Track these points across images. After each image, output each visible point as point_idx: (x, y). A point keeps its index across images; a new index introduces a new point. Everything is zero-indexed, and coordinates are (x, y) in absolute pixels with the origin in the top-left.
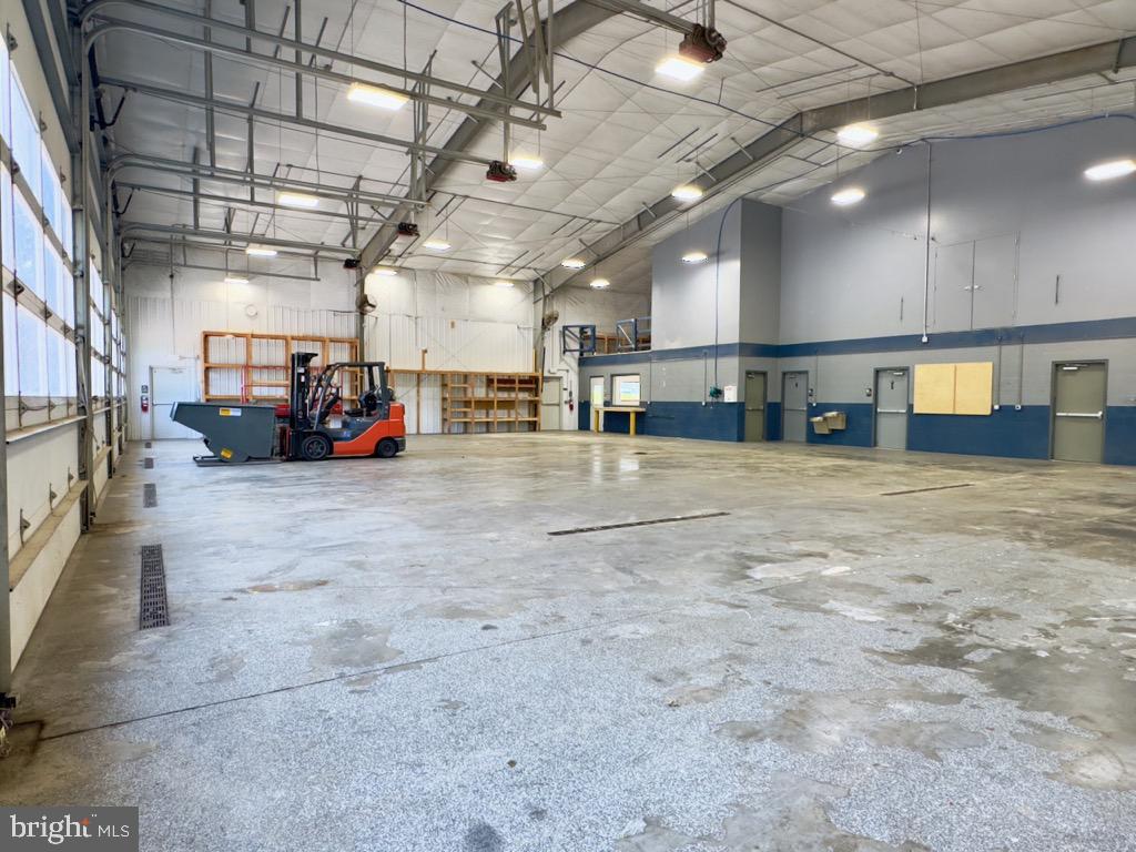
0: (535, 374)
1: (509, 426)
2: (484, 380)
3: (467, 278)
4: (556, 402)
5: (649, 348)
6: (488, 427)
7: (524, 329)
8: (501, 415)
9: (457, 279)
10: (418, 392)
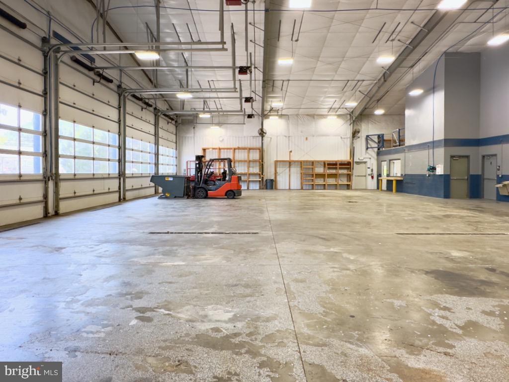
0: (350, 161)
1: (335, 187)
2: (323, 163)
3: (314, 116)
4: (364, 175)
5: (404, 145)
6: (324, 187)
7: (344, 138)
8: (332, 181)
9: (309, 118)
10: (290, 170)
